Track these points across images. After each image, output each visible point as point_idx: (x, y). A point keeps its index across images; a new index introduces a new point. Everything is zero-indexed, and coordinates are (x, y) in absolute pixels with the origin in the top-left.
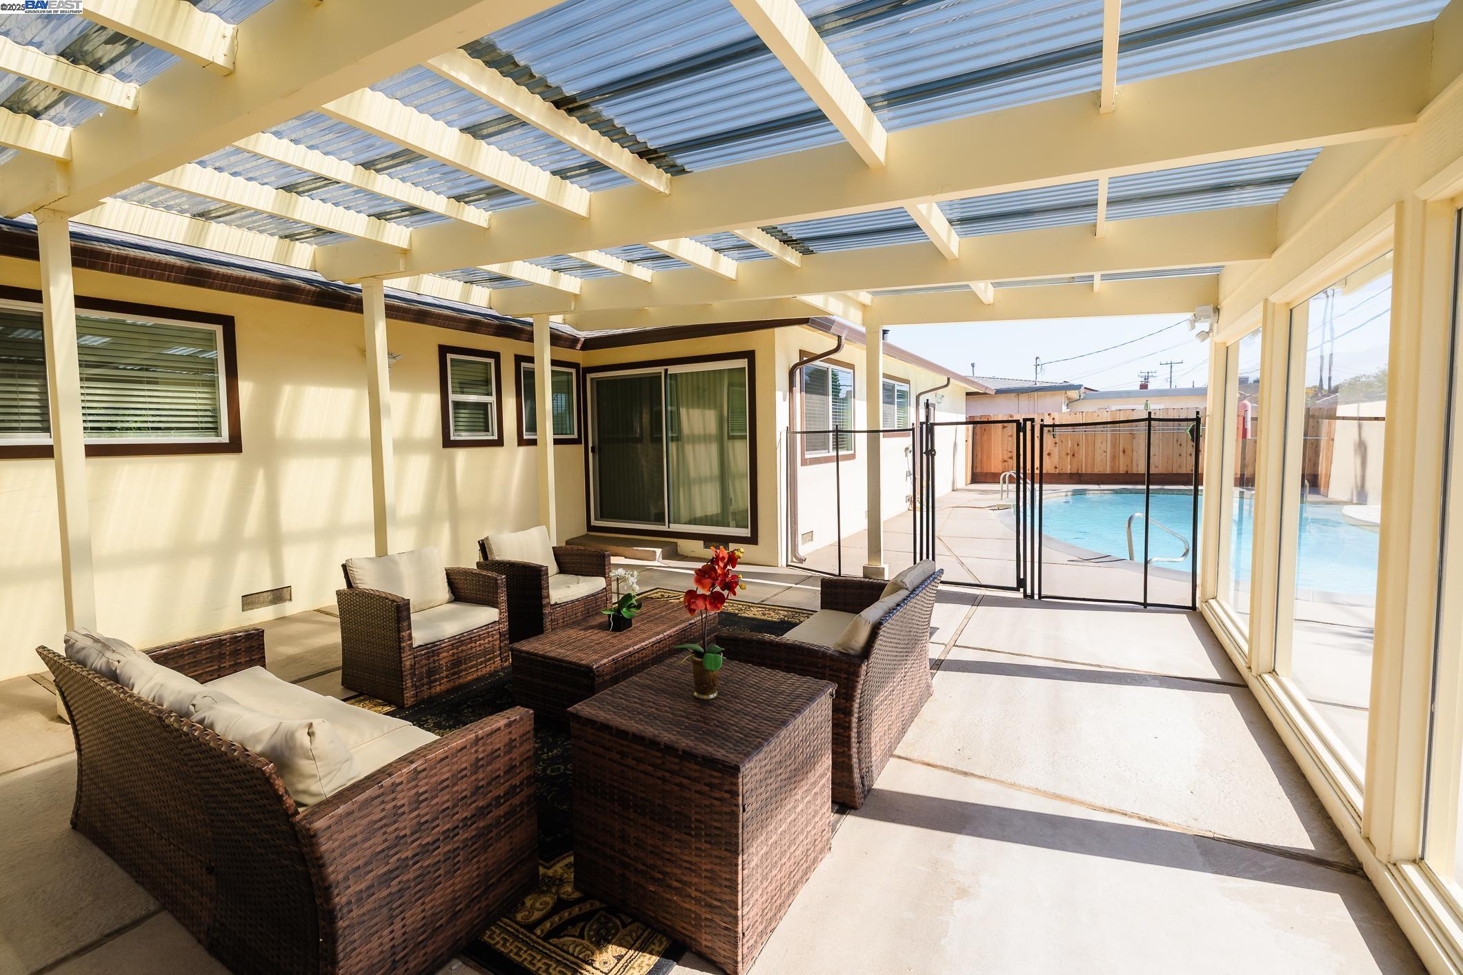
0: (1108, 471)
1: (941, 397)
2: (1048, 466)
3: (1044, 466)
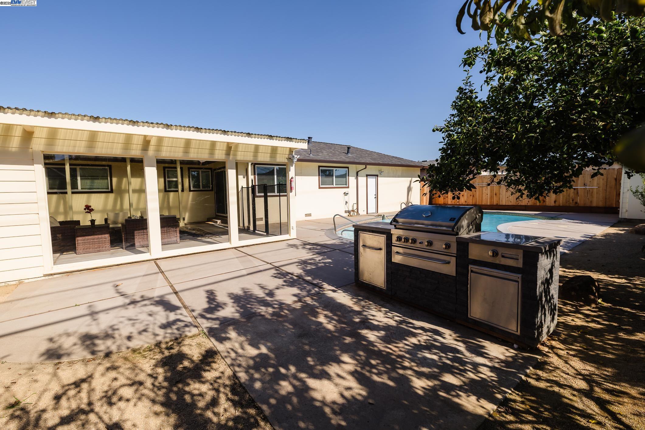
1: (381, 172)
2: (463, 201)
3: (461, 201)
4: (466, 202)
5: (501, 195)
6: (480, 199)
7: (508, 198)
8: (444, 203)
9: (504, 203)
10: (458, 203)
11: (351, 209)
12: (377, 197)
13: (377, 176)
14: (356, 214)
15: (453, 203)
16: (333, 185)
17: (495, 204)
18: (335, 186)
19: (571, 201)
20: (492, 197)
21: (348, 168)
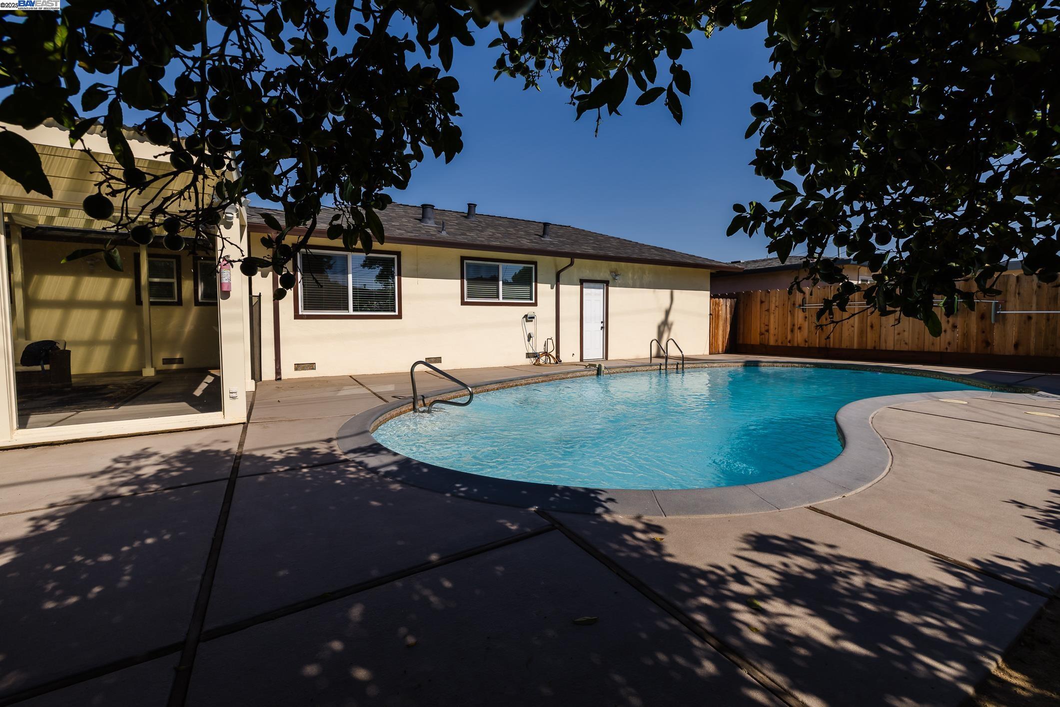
0: (855, 347)
1: (615, 274)
2: (799, 338)
3: (796, 340)
4: (806, 341)
5: (883, 328)
6: (838, 336)
7: (899, 334)
8: (760, 344)
9: (890, 346)
10: (789, 345)
11: (540, 349)
12: (605, 327)
13: (607, 283)
14: (552, 361)
15: (780, 344)
16: (498, 297)
17: (869, 347)
18: (501, 300)
20: (862, 333)
21: (535, 263)
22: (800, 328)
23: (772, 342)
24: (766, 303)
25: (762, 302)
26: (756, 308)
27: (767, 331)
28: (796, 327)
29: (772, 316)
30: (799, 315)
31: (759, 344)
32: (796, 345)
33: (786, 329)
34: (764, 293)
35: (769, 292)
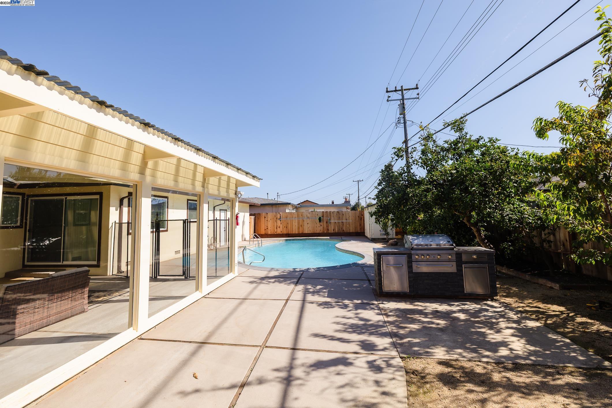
2: (279, 231)
3: (278, 231)
4: (281, 232)
6: (291, 229)
10: (276, 233)
13: (226, 210)
15: (273, 233)
17: (301, 233)
19: (341, 229)
20: (299, 228)
22: (279, 227)
23: (269, 233)
24: (267, 218)
25: (265, 217)
26: (262, 219)
27: (267, 228)
28: (278, 227)
29: (269, 222)
30: (279, 222)
31: (264, 234)
32: (278, 233)
33: (274, 227)
34: (265, 214)
35: (267, 214)
